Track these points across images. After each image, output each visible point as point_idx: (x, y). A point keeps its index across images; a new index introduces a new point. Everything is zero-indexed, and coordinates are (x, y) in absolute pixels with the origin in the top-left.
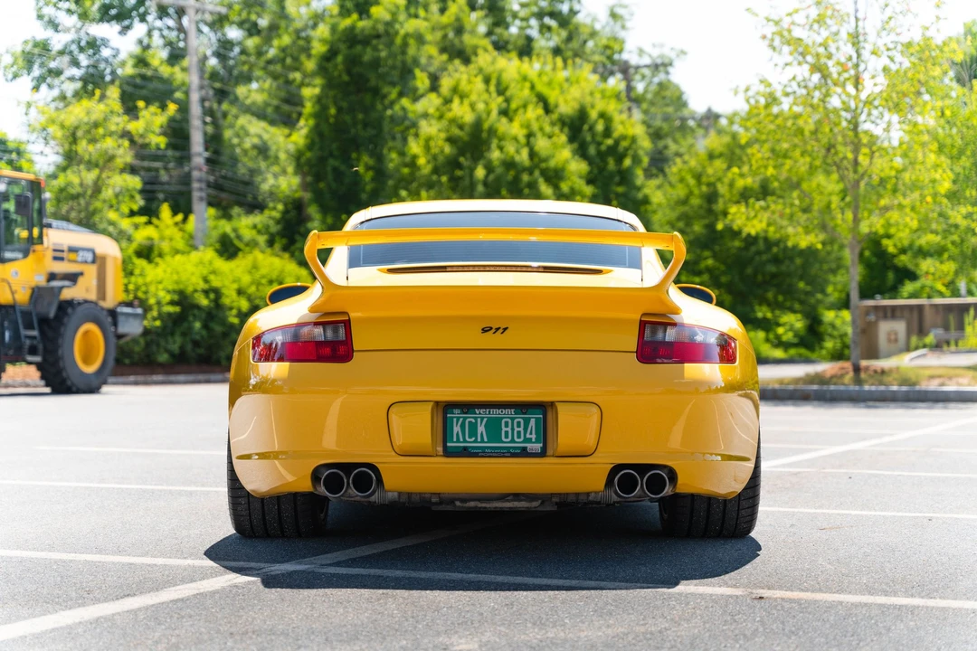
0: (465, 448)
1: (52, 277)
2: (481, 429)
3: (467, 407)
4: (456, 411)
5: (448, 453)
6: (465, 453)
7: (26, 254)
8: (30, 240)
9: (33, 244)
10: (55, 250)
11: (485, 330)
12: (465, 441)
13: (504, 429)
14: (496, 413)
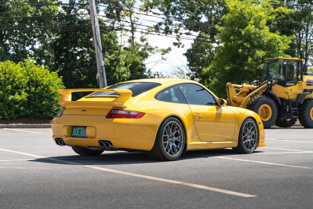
0: (75, 136)
1: (305, 90)
2: (78, 132)
3: (76, 127)
4: (75, 128)
5: (72, 136)
6: (74, 136)
7: (295, 84)
8: (298, 79)
9: (298, 81)
10: (307, 82)
11: (82, 111)
12: (75, 134)
13: (81, 132)
14: (81, 128)
